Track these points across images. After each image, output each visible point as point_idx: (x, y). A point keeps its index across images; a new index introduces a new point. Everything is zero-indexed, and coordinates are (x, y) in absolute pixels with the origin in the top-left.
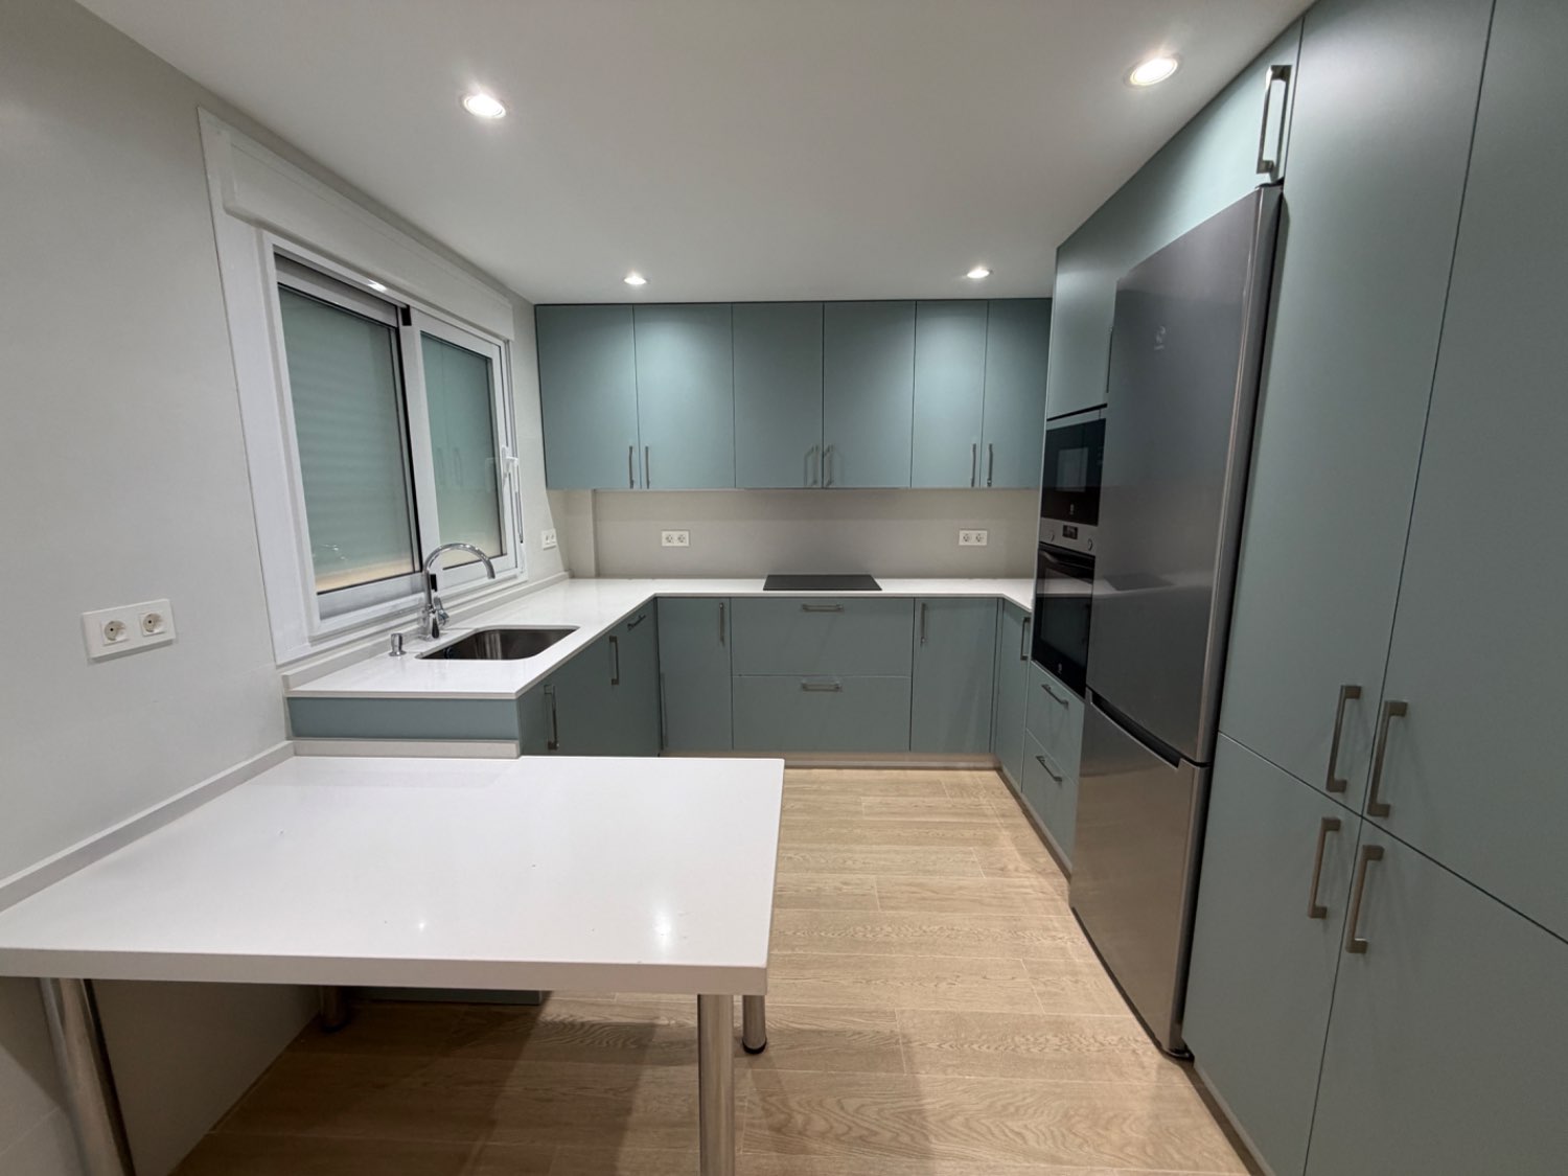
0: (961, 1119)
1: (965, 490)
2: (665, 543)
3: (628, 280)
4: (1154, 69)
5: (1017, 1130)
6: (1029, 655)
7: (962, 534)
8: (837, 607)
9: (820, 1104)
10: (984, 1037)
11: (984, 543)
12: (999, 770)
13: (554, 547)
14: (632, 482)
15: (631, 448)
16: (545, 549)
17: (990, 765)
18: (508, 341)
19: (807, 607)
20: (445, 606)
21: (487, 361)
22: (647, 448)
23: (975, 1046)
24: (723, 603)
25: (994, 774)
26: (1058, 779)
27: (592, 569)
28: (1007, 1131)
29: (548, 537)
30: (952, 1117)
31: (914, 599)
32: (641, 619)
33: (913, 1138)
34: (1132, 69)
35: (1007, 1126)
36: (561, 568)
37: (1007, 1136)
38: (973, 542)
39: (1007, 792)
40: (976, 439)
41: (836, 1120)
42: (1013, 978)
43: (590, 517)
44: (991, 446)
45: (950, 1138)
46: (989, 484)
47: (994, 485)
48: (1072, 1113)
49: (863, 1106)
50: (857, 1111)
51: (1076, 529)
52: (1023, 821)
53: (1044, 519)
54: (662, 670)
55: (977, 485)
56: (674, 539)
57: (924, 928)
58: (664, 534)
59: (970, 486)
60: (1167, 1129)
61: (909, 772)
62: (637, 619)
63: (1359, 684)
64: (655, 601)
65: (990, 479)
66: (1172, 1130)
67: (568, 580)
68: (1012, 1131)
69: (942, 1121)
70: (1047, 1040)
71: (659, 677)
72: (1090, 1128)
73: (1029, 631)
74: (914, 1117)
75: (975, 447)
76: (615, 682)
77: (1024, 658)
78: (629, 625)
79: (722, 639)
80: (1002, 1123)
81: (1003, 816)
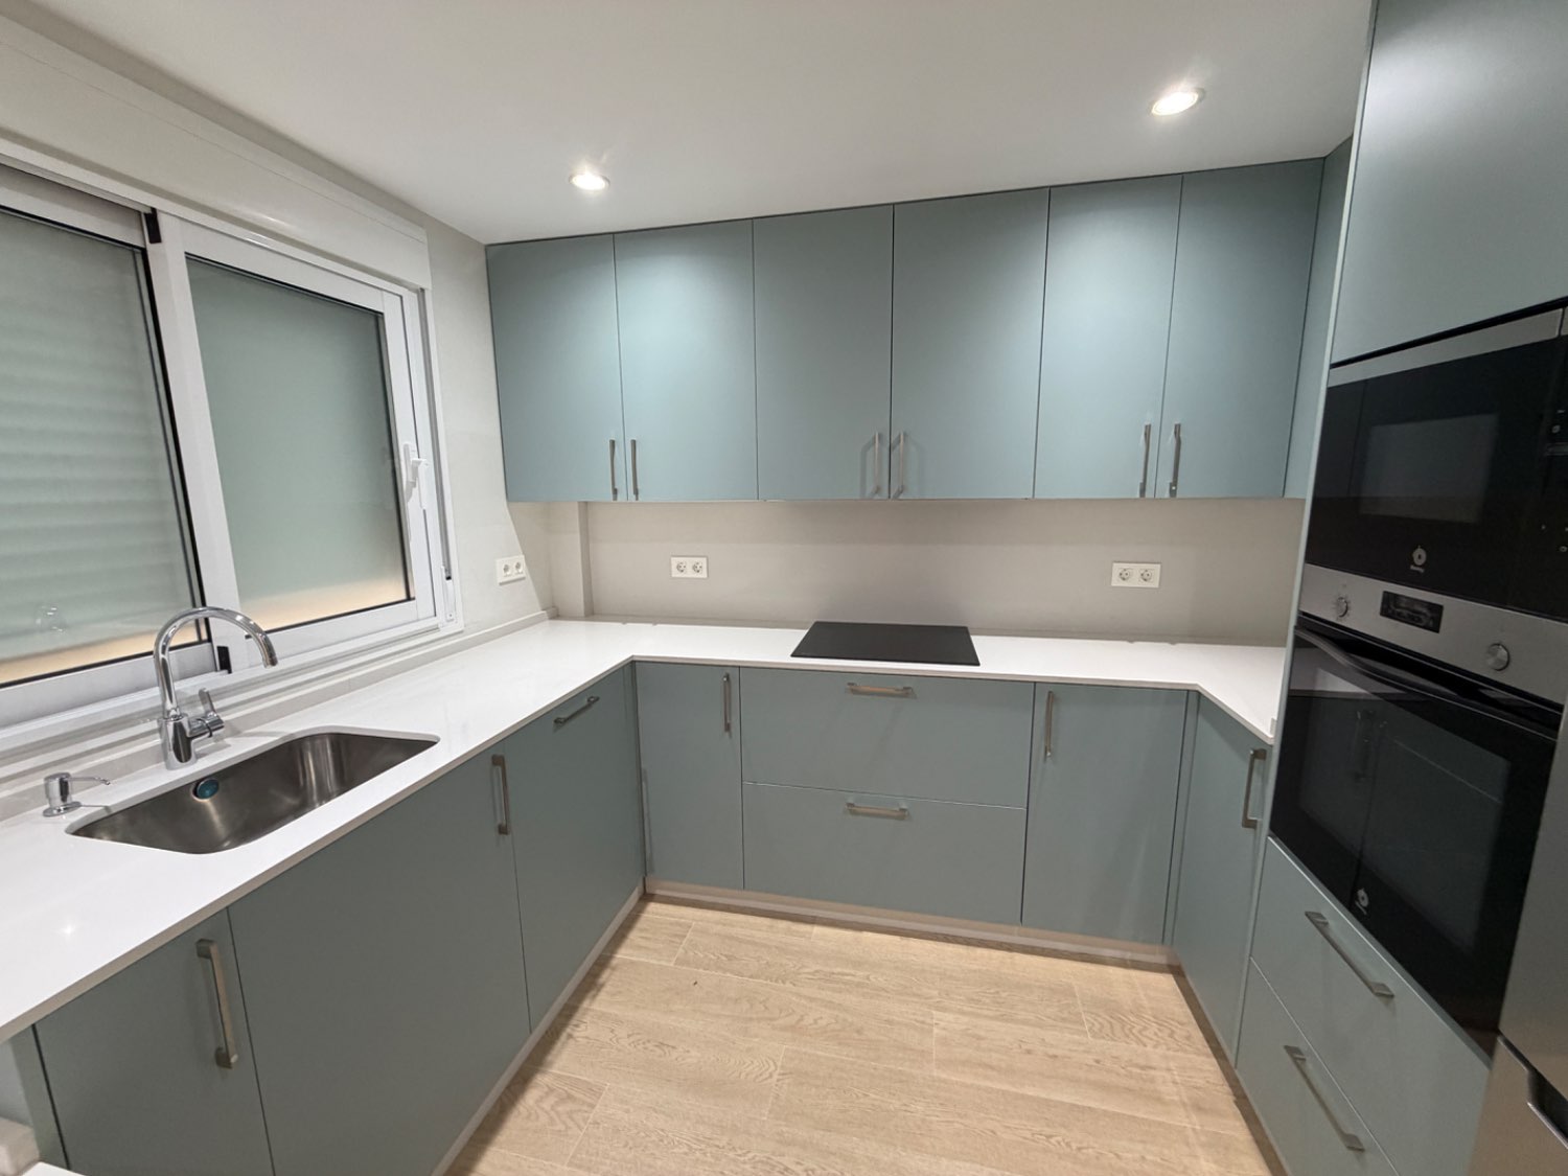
1: (1129, 501)
2: (676, 574)
6: (1265, 821)
7: (1117, 568)
8: (906, 689)
11: (1154, 583)
12: (1177, 971)
14: (615, 491)
15: (613, 443)
16: (501, 584)
17: (1162, 959)
18: (423, 290)
19: (854, 685)
21: (377, 317)
22: (634, 443)
24: (729, 678)
25: (1167, 982)
26: (1355, 1145)
27: (581, 608)
31: (1033, 687)
32: (590, 704)
36: (537, 605)
38: (1135, 582)
39: (1198, 1035)
40: (1150, 418)
43: (575, 540)
44: (1178, 429)
46: (1173, 493)
47: (1181, 495)
51: (1437, 610)
54: (643, 766)
55: (1149, 494)
56: (688, 569)
58: (675, 561)
59: (1138, 496)
61: (1019, 957)
64: (632, 666)
65: (1175, 483)
67: (548, 622)
71: (640, 776)
73: (1264, 778)
75: (1148, 429)
76: (503, 830)
77: (1249, 824)
78: (557, 721)
79: (728, 727)
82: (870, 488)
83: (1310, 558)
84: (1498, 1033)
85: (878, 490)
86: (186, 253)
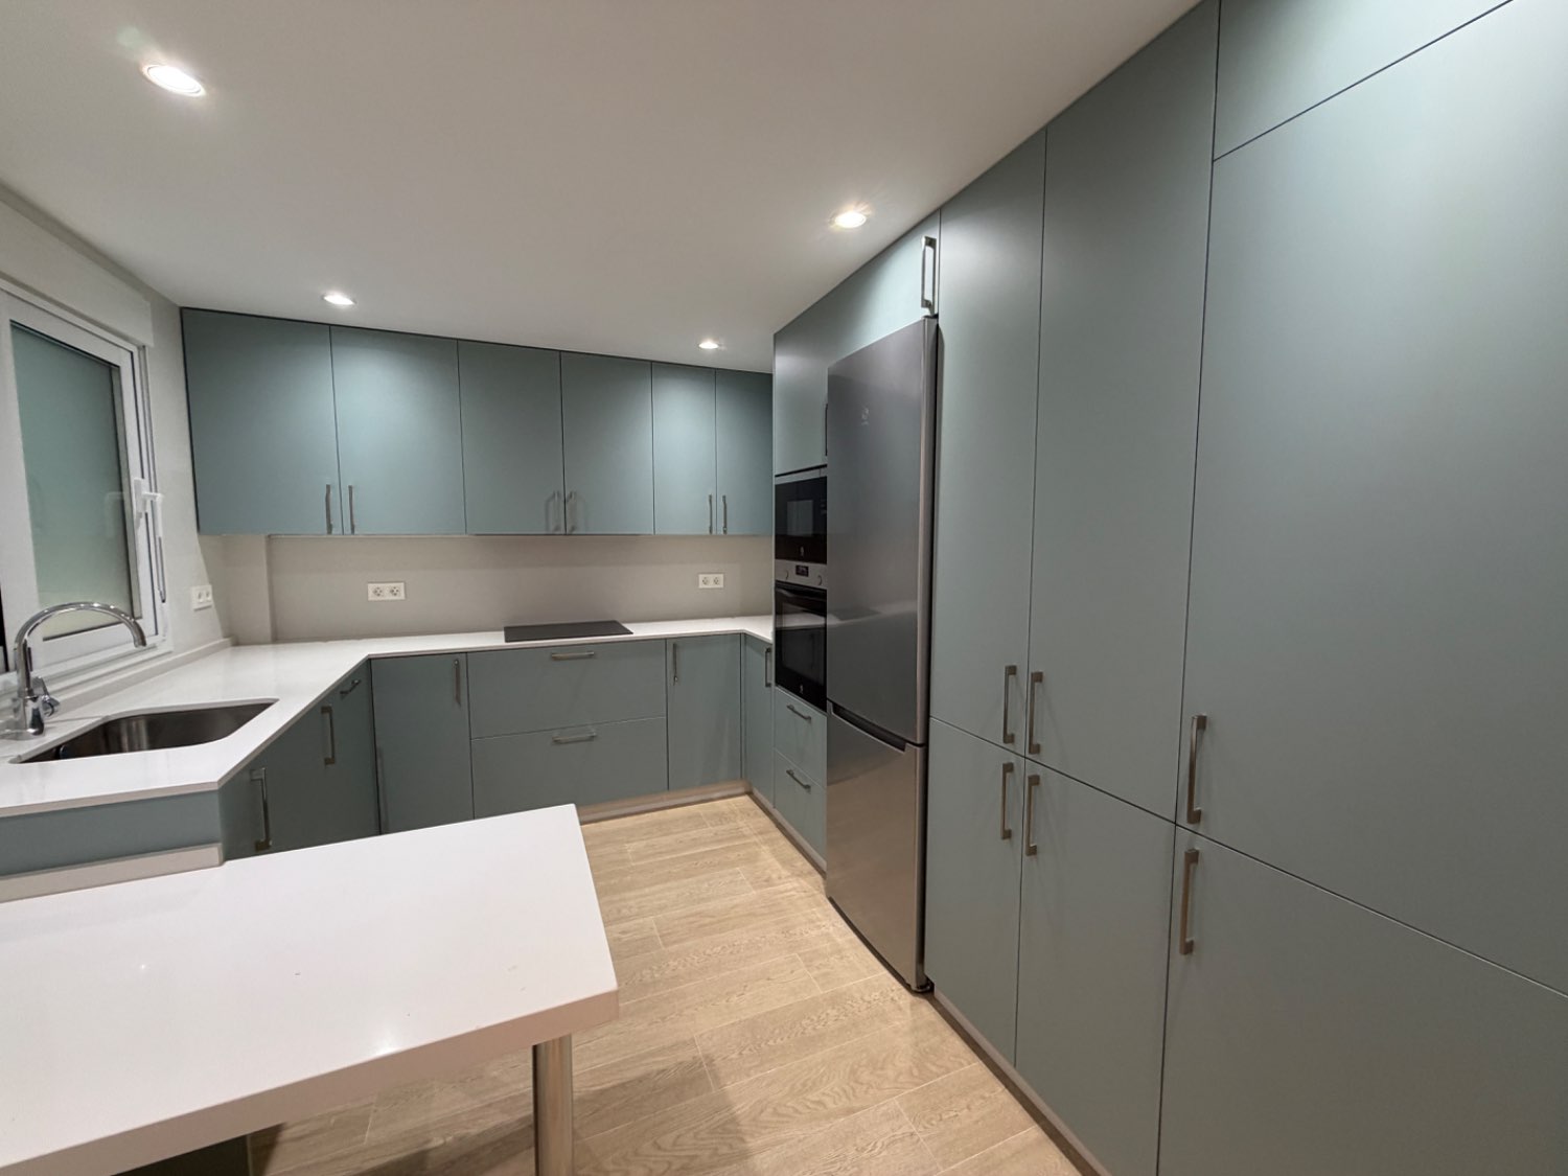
0: (770, 1110)
1: (706, 536)
2: (371, 597)
3: (328, 298)
4: (851, 218)
5: (817, 1099)
6: (773, 682)
7: (701, 577)
8: (589, 655)
9: (636, 1154)
10: (777, 1031)
11: (721, 585)
12: (750, 793)
13: (209, 607)
14: (330, 527)
15: (328, 487)
16: (196, 610)
17: (741, 790)
18: (144, 347)
19: (555, 656)
20: (50, 689)
21: (111, 369)
22: (350, 488)
23: (771, 1043)
24: (458, 661)
25: (746, 798)
26: (807, 787)
27: (266, 630)
28: (809, 1104)
29: (201, 595)
30: (762, 1111)
31: (665, 640)
32: (355, 685)
33: (731, 1146)
34: (835, 215)
35: (808, 1100)
36: (220, 633)
37: (808, 1107)
38: (711, 585)
39: (760, 812)
40: (711, 491)
41: (655, 1162)
42: (792, 972)
43: (262, 570)
44: (724, 497)
45: (763, 1131)
46: (725, 532)
47: (729, 533)
48: (856, 1067)
49: (678, 1137)
50: (674, 1144)
51: (807, 568)
52: (778, 834)
53: (779, 561)
54: (379, 744)
55: (714, 532)
56: (386, 592)
57: (708, 952)
58: (371, 587)
59: (708, 532)
60: (924, 1050)
61: (669, 811)
62: (350, 686)
63: (1014, 664)
64: (369, 663)
65: (725, 526)
66: (927, 1050)
67: (230, 649)
68: (813, 1102)
69: (754, 1119)
70: (827, 1014)
71: (376, 753)
72: (871, 1073)
73: (771, 661)
74: (728, 1126)
75: (710, 497)
76: (328, 762)
77: (768, 685)
78: (342, 693)
79: (458, 699)
80: (804, 1098)
81: (761, 833)
82: (552, 527)
83: (777, 557)
84: (827, 699)
85: (557, 528)
86: (12, 321)
